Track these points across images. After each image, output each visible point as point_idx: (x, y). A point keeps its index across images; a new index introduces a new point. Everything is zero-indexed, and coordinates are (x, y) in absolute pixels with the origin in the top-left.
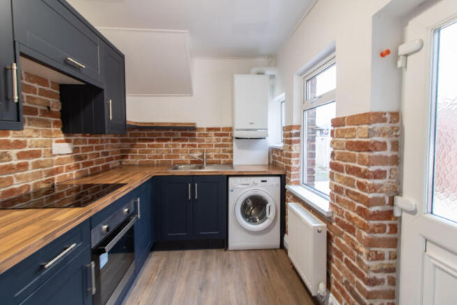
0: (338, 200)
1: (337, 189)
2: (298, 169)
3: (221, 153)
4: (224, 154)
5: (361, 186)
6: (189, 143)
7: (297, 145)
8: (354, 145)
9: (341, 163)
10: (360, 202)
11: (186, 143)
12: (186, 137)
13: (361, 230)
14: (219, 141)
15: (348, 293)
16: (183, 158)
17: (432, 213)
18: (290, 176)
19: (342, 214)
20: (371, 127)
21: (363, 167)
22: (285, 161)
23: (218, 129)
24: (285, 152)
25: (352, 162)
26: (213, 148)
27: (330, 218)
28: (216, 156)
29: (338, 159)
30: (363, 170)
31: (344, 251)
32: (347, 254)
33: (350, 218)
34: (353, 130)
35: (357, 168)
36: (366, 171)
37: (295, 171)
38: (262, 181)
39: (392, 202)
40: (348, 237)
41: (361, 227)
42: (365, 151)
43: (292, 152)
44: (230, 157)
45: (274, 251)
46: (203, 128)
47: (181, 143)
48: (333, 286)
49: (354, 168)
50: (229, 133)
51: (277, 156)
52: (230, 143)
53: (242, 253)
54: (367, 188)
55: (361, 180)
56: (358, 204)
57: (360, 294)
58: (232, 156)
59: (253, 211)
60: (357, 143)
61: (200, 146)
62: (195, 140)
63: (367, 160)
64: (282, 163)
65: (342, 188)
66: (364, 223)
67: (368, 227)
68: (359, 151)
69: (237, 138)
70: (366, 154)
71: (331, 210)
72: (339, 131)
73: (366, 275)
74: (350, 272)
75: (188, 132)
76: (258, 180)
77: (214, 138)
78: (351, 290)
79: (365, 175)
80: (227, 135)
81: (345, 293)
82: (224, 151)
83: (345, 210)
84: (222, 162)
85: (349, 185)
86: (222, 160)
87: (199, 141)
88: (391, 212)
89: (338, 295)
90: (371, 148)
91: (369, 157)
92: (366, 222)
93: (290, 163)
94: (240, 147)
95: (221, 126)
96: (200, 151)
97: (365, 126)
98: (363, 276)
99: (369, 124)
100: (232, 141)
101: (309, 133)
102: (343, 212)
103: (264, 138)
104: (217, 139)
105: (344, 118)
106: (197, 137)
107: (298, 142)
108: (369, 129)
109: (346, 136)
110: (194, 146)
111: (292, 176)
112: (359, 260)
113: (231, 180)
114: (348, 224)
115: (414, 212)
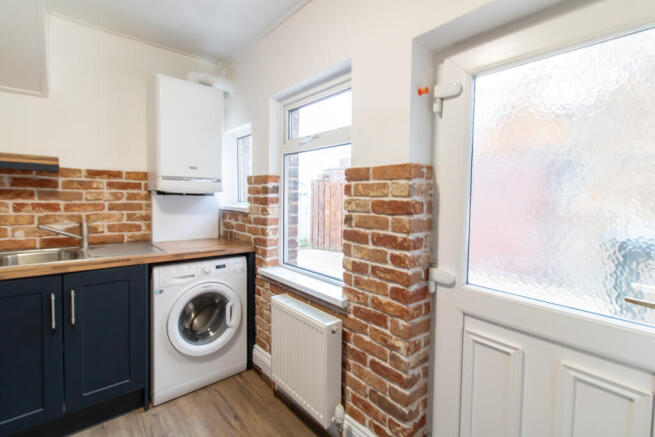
0: (358, 283)
1: (357, 268)
2: (276, 243)
3: (124, 221)
4: (129, 222)
5: (396, 260)
6: (36, 200)
7: (275, 205)
8: (386, 206)
9: (362, 230)
10: (395, 282)
11: (29, 202)
12: (29, 188)
13: (396, 319)
14: (119, 199)
15: (375, 407)
16: (20, 235)
17: (467, 283)
18: (264, 254)
19: (366, 301)
20: (411, 183)
21: (400, 236)
22: (253, 231)
23: (118, 174)
24: (252, 217)
25: (382, 229)
26: (106, 211)
27: (345, 309)
28: (111, 228)
29: (356, 226)
30: (400, 240)
31: (368, 351)
32: (373, 354)
33: (378, 304)
34: (384, 186)
35: (391, 237)
36: (405, 240)
37: (272, 245)
38: (218, 267)
39: (427, 277)
40: (375, 330)
41: (398, 314)
42: (402, 214)
43: (269, 217)
44: (144, 227)
45: (237, 378)
46: (79, 171)
47: (10, 203)
48: (350, 403)
49: (386, 236)
50: (143, 183)
51: (234, 222)
52: (143, 202)
53: (183, 401)
54: (407, 262)
55: (397, 252)
56: (391, 285)
57: (395, 403)
58: (149, 227)
59: (195, 321)
60: (391, 203)
61: (67, 208)
62: (55, 195)
63: (408, 226)
64: (246, 234)
65: (366, 265)
66: (403, 309)
67: (407, 312)
68: (392, 215)
69: (159, 193)
70: (404, 218)
71: (346, 298)
72: (360, 187)
73: (404, 376)
74: (379, 377)
75: (34, 176)
76: (210, 265)
77: (107, 192)
78: (381, 402)
79: (403, 246)
80: (138, 186)
81: (371, 407)
82: (130, 217)
83: (371, 295)
84: (126, 239)
85: (377, 261)
86: (126, 235)
87: (66, 197)
88: (426, 288)
89: (359, 414)
90: (412, 211)
91: (410, 222)
92: (404, 307)
93: (264, 232)
94: (165, 210)
95: (124, 168)
96: (71, 218)
97: (403, 182)
98: (400, 377)
99: (409, 179)
100: (148, 197)
101: (290, 188)
102: (367, 297)
103: (212, 195)
104: (113, 194)
105: (368, 169)
106: (60, 189)
107: (276, 201)
108: (410, 186)
109: (372, 193)
110: (55, 208)
111: (268, 254)
112: (394, 358)
113: (157, 272)
114: (375, 314)
115: (452, 285)
